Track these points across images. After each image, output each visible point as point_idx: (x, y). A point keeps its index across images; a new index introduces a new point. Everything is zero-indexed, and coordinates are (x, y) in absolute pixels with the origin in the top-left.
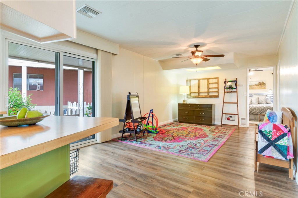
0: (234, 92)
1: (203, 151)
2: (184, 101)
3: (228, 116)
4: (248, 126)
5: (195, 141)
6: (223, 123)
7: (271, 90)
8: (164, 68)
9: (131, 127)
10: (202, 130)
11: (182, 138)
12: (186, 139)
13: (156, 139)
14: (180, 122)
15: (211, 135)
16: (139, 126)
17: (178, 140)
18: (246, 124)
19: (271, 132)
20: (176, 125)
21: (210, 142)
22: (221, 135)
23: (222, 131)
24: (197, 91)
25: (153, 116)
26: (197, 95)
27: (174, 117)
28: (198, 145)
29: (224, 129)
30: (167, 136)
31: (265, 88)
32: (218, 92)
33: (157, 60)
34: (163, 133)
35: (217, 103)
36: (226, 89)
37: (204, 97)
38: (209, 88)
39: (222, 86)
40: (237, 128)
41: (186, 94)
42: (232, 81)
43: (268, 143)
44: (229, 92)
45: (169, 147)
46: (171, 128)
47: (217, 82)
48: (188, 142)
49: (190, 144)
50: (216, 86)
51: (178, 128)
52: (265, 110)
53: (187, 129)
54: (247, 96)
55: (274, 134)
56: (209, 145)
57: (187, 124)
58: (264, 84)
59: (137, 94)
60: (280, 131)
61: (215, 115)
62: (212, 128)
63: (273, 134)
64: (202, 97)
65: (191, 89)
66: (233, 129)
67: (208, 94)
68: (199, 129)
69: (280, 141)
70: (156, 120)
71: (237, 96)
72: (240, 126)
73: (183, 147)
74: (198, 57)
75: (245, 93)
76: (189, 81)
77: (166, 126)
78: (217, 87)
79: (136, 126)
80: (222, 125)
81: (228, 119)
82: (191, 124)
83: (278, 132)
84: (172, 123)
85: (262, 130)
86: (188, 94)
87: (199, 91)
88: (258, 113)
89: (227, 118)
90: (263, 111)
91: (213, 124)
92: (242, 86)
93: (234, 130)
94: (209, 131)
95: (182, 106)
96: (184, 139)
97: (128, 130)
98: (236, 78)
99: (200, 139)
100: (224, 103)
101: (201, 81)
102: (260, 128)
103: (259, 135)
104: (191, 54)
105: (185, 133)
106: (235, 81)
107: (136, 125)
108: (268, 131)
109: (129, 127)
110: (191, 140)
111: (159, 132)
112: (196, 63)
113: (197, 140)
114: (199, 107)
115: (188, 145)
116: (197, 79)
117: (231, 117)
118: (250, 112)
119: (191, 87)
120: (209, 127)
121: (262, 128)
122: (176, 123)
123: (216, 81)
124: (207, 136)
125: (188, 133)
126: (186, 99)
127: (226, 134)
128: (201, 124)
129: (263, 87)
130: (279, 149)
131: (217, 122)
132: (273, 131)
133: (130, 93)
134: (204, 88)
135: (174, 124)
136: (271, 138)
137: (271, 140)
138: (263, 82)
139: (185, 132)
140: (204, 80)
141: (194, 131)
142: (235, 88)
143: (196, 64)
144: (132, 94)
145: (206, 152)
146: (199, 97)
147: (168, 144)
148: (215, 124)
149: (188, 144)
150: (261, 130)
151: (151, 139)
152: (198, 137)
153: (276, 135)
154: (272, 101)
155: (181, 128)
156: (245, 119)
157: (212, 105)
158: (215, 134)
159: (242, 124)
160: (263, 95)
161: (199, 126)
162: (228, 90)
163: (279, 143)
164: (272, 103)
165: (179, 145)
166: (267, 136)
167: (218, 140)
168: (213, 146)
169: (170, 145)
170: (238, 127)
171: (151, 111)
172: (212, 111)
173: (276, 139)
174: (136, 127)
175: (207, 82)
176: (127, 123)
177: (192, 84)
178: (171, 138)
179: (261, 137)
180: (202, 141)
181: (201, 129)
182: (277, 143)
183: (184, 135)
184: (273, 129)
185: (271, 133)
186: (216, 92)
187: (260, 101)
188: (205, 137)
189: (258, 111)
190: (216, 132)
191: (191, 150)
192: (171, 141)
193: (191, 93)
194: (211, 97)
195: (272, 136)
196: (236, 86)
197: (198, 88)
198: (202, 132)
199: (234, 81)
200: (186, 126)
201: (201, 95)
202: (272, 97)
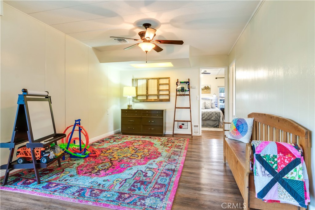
0: (187, 95)
1: (158, 189)
2: (129, 106)
3: (180, 124)
4: (201, 134)
5: (145, 165)
6: (174, 133)
7: (215, 94)
8: (102, 60)
9: (29, 156)
10: (152, 144)
11: (125, 163)
12: (131, 163)
13: (82, 170)
14: (124, 134)
15: (164, 152)
16: (46, 153)
17: (119, 167)
18: (199, 132)
19: (276, 157)
20: (117, 139)
21: (166, 165)
22: (176, 149)
23: (176, 143)
24: (145, 93)
25: (80, 130)
26: (145, 98)
27: (115, 127)
28: (150, 174)
29: (177, 140)
30: (102, 160)
31: (210, 93)
32: (169, 95)
33: (90, 46)
34: (96, 156)
35: (168, 107)
36: (178, 91)
37: (153, 100)
38: (159, 90)
39: (173, 88)
40: (191, 138)
41: (131, 97)
42: (184, 82)
43: (272, 177)
44: (182, 95)
45: (101, 188)
46: (110, 144)
47: (168, 82)
48: (134, 170)
49: (137, 174)
50: (166, 87)
51: (121, 144)
52: (213, 115)
53: (133, 144)
54: (199, 100)
55: (281, 161)
56: (164, 171)
57: (133, 136)
58: (209, 88)
59: (46, 94)
60: (289, 156)
61: (166, 123)
62: (163, 139)
63: (279, 161)
64: (151, 101)
65: (138, 90)
66: (186, 139)
67: (158, 98)
68: (148, 143)
69: (290, 173)
70: (85, 136)
71: (190, 100)
72: (193, 135)
73: (126, 183)
74: (149, 41)
75: (198, 96)
76: (135, 80)
77: (103, 141)
78: (168, 89)
79: (39, 153)
80: (174, 135)
81: (181, 127)
82: (137, 136)
83: (287, 158)
84: (113, 137)
85: (262, 155)
86: (133, 97)
87: (147, 93)
88: (206, 118)
89: (179, 126)
90: (211, 116)
91: (164, 133)
92: (194, 88)
93: (188, 140)
94: (161, 145)
95: (126, 113)
96: (128, 163)
97: (22, 161)
98: (189, 79)
99: (151, 161)
100: (176, 108)
101: (150, 81)
102: (258, 152)
103: (257, 164)
104: (139, 37)
105: (129, 152)
106: (188, 83)
107: (39, 150)
108: (272, 155)
109: (24, 156)
110: (139, 164)
111: (90, 155)
112: (147, 50)
113: (147, 165)
114: (147, 114)
115: (135, 176)
116: (146, 79)
117: (183, 124)
118: (202, 118)
119: (138, 89)
120: (160, 139)
121: (260, 151)
122: (118, 135)
123: (166, 81)
124: (160, 154)
125: (134, 151)
126: (131, 103)
127: (181, 147)
128: (151, 135)
129: (208, 92)
130: (289, 187)
131: (168, 132)
132: (278, 157)
133: (25, 91)
134: (153, 90)
135: (115, 138)
136: (276, 168)
137: (277, 171)
138: (208, 86)
139: (131, 149)
140: (153, 80)
141: (142, 147)
142: (187, 91)
143: (147, 52)
144: (29, 92)
145: (163, 190)
146: (148, 100)
147: (100, 180)
148: (166, 133)
149: (135, 174)
150: (260, 155)
151: (72, 173)
152: (149, 157)
153: (284, 161)
154: (216, 106)
155: (125, 142)
156: (198, 126)
157: (162, 111)
158: (169, 148)
159: (194, 132)
160: (209, 100)
161: (147, 139)
162: (181, 93)
163: (289, 176)
164: (216, 107)
165: (120, 180)
166: (271, 165)
167: (175, 160)
168: (170, 173)
169: (104, 183)
170: (191, 136)
171: (78, 123)
172: (163, 119)
173: (284, 169)
174: (38, 156)
175: (157, 83)
176: (19, 148)
177: (139, 85)
178: (108, 164)
179: (261, 168)
180: (155, 166)
181: (150, 142)
182: (285, 177)
183: (129, 155)
184: (278, 153)
185: (276, 159)
186: (167, 95)
187: (207, 105)
188: (158, 157)
189: (207, 117)
190: (169, 145)
191: (140, 189)
192: (107, 172)
193: (137, 96)
194: (161, 101)
195: (278, 164)
196: (189, 88)
197: (146, 90)
198: (153, 147)
199: (186, 83)
200: (132, 139)
201: (150, 98)
202: (216, 102)
